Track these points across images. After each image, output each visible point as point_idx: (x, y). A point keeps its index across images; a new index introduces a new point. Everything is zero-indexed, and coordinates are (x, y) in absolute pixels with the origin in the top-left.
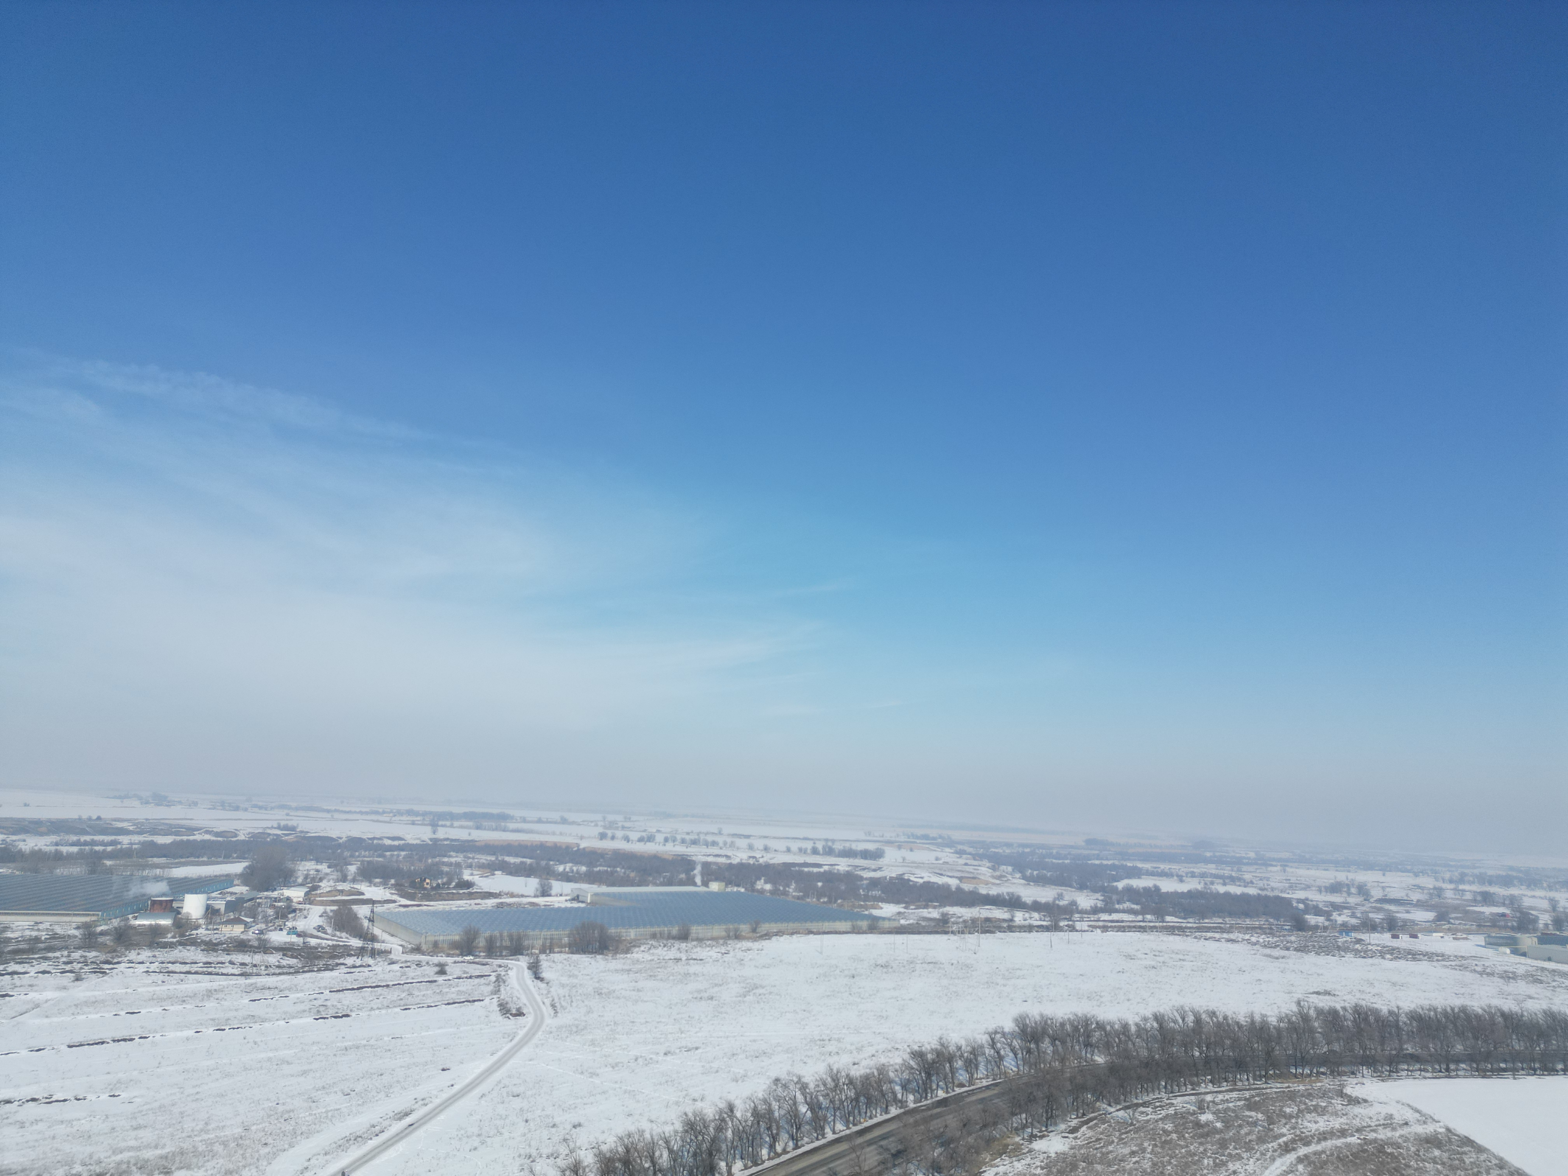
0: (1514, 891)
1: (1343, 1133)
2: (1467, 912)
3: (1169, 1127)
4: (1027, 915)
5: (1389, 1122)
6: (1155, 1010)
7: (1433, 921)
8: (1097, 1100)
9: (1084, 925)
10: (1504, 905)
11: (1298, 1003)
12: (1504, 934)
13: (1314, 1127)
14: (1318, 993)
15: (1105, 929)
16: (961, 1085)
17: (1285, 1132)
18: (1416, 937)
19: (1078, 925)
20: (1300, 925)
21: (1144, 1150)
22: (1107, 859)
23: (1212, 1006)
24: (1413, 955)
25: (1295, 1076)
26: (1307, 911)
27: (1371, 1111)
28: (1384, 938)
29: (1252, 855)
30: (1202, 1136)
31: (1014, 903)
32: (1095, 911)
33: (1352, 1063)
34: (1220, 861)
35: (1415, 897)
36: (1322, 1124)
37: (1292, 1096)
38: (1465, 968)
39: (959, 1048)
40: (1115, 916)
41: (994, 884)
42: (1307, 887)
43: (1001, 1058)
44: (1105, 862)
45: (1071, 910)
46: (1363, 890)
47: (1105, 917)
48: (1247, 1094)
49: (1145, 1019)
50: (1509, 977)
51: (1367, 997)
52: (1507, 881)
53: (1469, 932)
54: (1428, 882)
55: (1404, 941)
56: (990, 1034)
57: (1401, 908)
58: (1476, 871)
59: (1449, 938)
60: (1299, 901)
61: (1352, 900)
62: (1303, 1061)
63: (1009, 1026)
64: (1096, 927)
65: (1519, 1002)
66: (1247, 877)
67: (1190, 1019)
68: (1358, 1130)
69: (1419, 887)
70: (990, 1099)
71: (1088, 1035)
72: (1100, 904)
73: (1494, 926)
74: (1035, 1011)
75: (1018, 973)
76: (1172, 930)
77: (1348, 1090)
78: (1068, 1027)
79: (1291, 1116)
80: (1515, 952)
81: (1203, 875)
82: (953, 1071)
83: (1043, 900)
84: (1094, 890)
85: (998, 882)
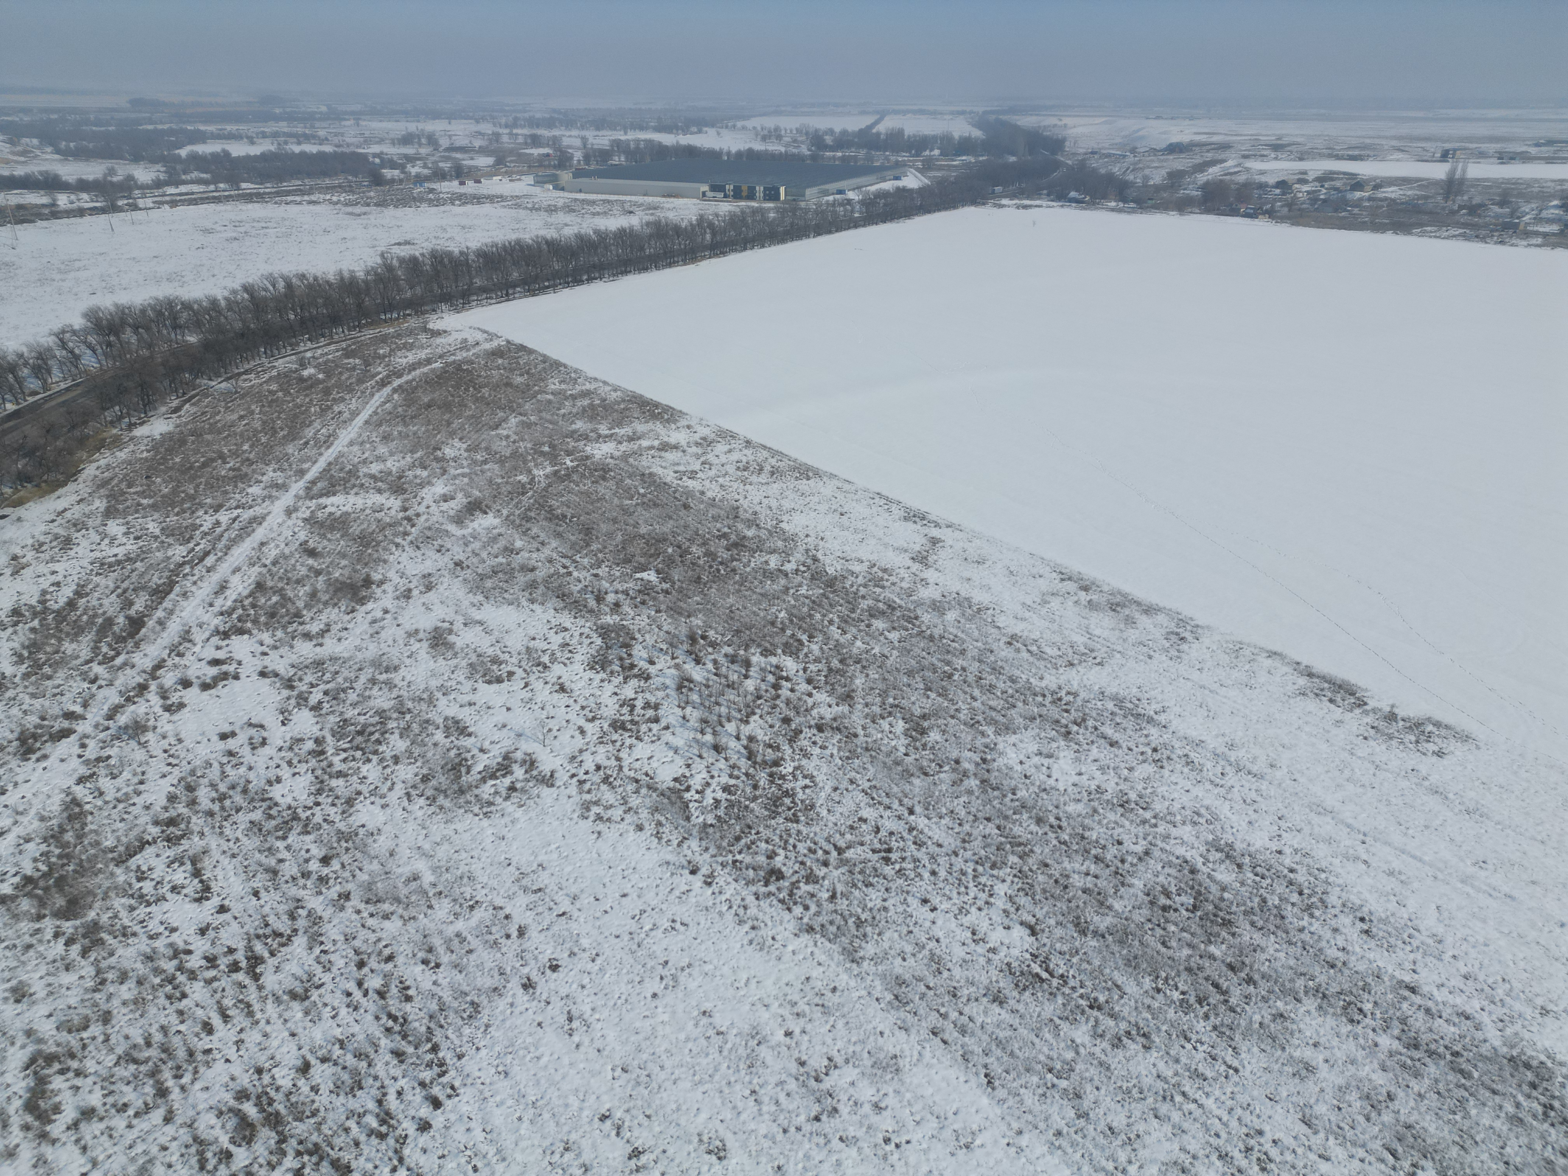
0: (556, 132)
1: (429, 361)
2: (520, 155)
3: (274, 387)
4: (73, 197)
5: (464, 345)
6: (244, 281)
7: (493, 166)
8: (197, 377)
9: (149, 202)
10: (548, 145)
11: (382, 255)
12: (549, 172)
13: (404, 361)
14: (399, 244)
15: (173, 204)
16: (34, 393)
17: (381, 371)
18: (479, 182)
19: (141, 203)
20: (377, 180)
21: (252, 413)
22: (161, 123)
23: (302, 269)
24: (478, 199)
25: (385, 321)
26: (383, 165)
27: (450, 339)
28: (451, 186)
29: (324, 109)
30: (306, 389)
31: (52, 184)
32: (158, 184)
33: (432, 302)
34: (290, 118)
35: (477, 143)
36: (411, 357)
37: (384, 339)
38: (518, 206)
39: (21, 356)
40: (183, 189)
41: (17, 162)
42: (381, 141)
43: (77, 358)
44: (160, 127)
45: (128, 186)
46: (432, 140)
47: (171, 190)
48: (344, 345)
49: (234, 292)
50: (551, 210)
51: (441, 242)
52: (550, 123)
53: (522, 173)
54: (487, 128)
55: (470, 187)
56: (57, 335)
57: (466, 156)
58: (527, 115)
59: (506, 180)
60: (375, 155)
61: (423, 151)
62: (391, 307)
63: (78, 322)
64: (162, 203)
65: (558, 230)
66: (322, 133)
67: (281, 285)
68: (441, 357)
69: (480, 133)
70: (74, 400)
71: (174, 317)
72: (162, 177)
73: (541, 166)
74: (107, 302)
75: (77, 264)
76: (249, 198)
77: (431, 326)
78: (150, 312)
79: (384, 356)
80: (556, 188)
81: (275, 135)
82: (19, 381)
83: (91, 178)
84: (153, 161)
85: (22, 159)
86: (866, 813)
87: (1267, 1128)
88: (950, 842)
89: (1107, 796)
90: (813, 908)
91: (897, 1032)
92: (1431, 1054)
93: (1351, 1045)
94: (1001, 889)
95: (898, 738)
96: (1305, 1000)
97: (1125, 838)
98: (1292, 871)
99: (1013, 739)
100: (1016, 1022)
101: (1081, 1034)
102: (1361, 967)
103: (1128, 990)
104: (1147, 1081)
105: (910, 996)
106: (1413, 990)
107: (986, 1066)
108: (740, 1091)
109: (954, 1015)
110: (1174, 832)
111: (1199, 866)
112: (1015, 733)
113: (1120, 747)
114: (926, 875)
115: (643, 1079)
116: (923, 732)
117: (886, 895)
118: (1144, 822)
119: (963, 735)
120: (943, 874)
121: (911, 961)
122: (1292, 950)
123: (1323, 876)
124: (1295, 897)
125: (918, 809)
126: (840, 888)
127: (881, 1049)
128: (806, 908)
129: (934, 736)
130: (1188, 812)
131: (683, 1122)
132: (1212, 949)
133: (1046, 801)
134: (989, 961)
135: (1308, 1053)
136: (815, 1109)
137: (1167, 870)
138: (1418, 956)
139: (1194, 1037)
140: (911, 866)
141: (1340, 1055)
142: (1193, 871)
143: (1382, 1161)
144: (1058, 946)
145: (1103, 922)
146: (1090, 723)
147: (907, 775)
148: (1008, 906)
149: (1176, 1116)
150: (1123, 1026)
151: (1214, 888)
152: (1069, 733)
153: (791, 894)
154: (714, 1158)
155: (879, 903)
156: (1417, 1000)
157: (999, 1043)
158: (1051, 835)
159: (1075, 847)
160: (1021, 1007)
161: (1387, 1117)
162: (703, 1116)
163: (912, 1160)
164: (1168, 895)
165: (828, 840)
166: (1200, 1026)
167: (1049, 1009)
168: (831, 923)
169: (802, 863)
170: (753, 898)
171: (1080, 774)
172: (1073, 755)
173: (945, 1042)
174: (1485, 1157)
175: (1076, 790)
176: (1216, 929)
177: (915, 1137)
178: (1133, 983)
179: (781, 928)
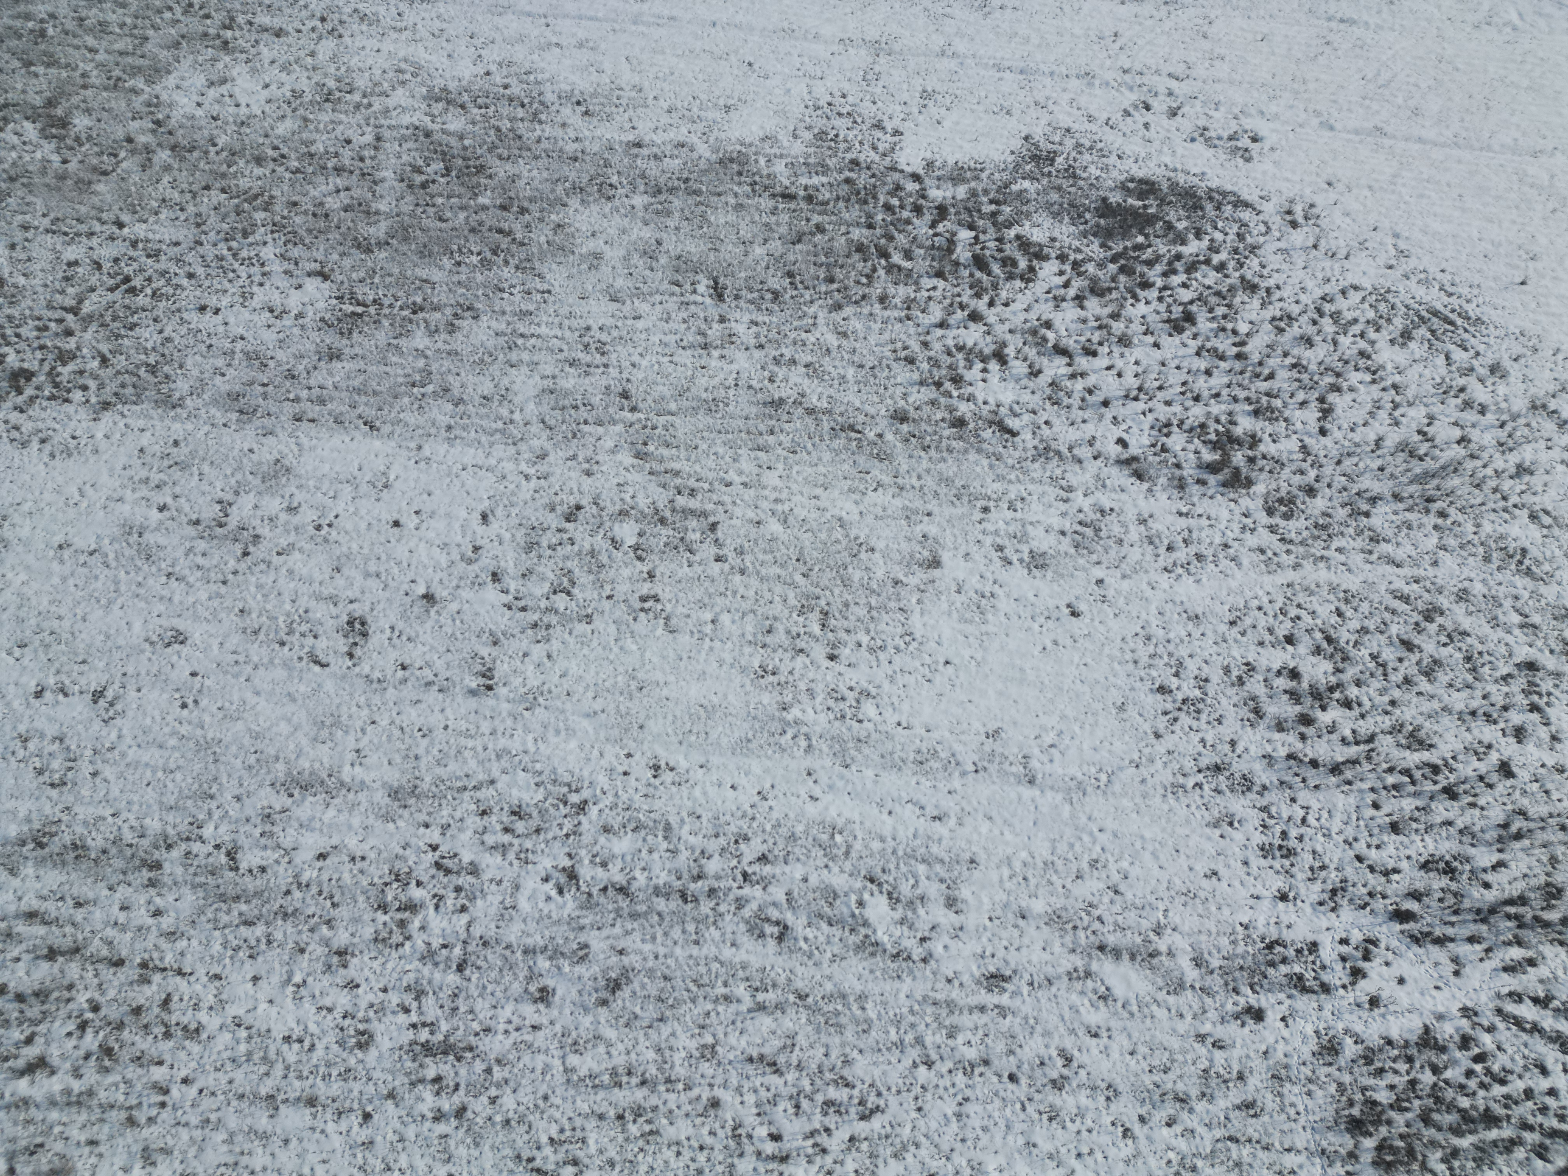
86: (71, 253)
87: (591, 322)
88: (185, 234)
89: (307, 97)
90: (92, 384)
91: (264, 440)
92: (671, 190)
93: (617, 220)
94: (268, 253)
95: (38, 146)
96: (570, 202)
97: (349, 133)
98: (506, 87)
99: (171, 80)
100: (361, 365)
101: (420, 340)
102: (596, 148)
103: (435, 279)
104: (490, 344)
105: (253, 402)
106: (639, 145)
107: (360, 417)
108: (155, 584)
109: (304, 394)
110: (391, 102)
111: (431, 126)
112: (169, 72)
113: (287, 34)
114: (185, 282)
115: (48, 639)
116: (64, 123)
117: (159, 326)
118: (358, 107)
119: (113, 104)
120: (200, 271)
121: (231, 373)
122: (540, 163)
123: (532, 78)
124: (520, 113)
125: (125, 218)
126: (104, 348)
127: (260, 463)
128: (85, 388)
129: (81, 122)
130: (391, 74)
131: (121, 642)
132: (481, 200)
133: (252, 135)
134: (303, 327)
135: (591, 245)
136: (238, 548)
137: (405, 146)
138: (631, 112)
139: (506, 285)
140: (162, 282)
141: (613, 232)
142: (428, 135)
143: (673, 294)
144: (354, 276)
145: (379, 231)
146: (241, 19)
147: (84, 185)
148: (286, 265)
149: (525, 356)
150: (448, 311)
151: (453, 141)
152: (226, 43)
153: (56, 385)
154: (176, 646)
155: (157, 338)
156: (645, 151)
157: (359, 391)
158: (280, 170)
159: (310, 170)
160: (357, 350)
161: (663, 260)
162: (137, 626)
163: (349, 526)
164: (418, 170)
165: (50, 307)
166: (506, 273)
167: (382, 337)
168: (123, 386)
169: (42, 347)
170: (16, 414)
171: (267, 86)
172: (246, 68)
173: (312, 421)
174: (730, 247)
175: (274, 106)
176: (475, 179)
177: (339, 510)
178: (435, 270)
179: (73, 424)
